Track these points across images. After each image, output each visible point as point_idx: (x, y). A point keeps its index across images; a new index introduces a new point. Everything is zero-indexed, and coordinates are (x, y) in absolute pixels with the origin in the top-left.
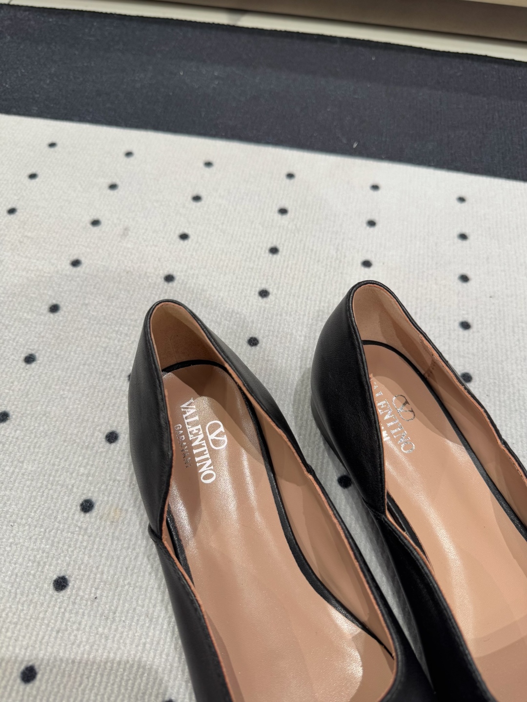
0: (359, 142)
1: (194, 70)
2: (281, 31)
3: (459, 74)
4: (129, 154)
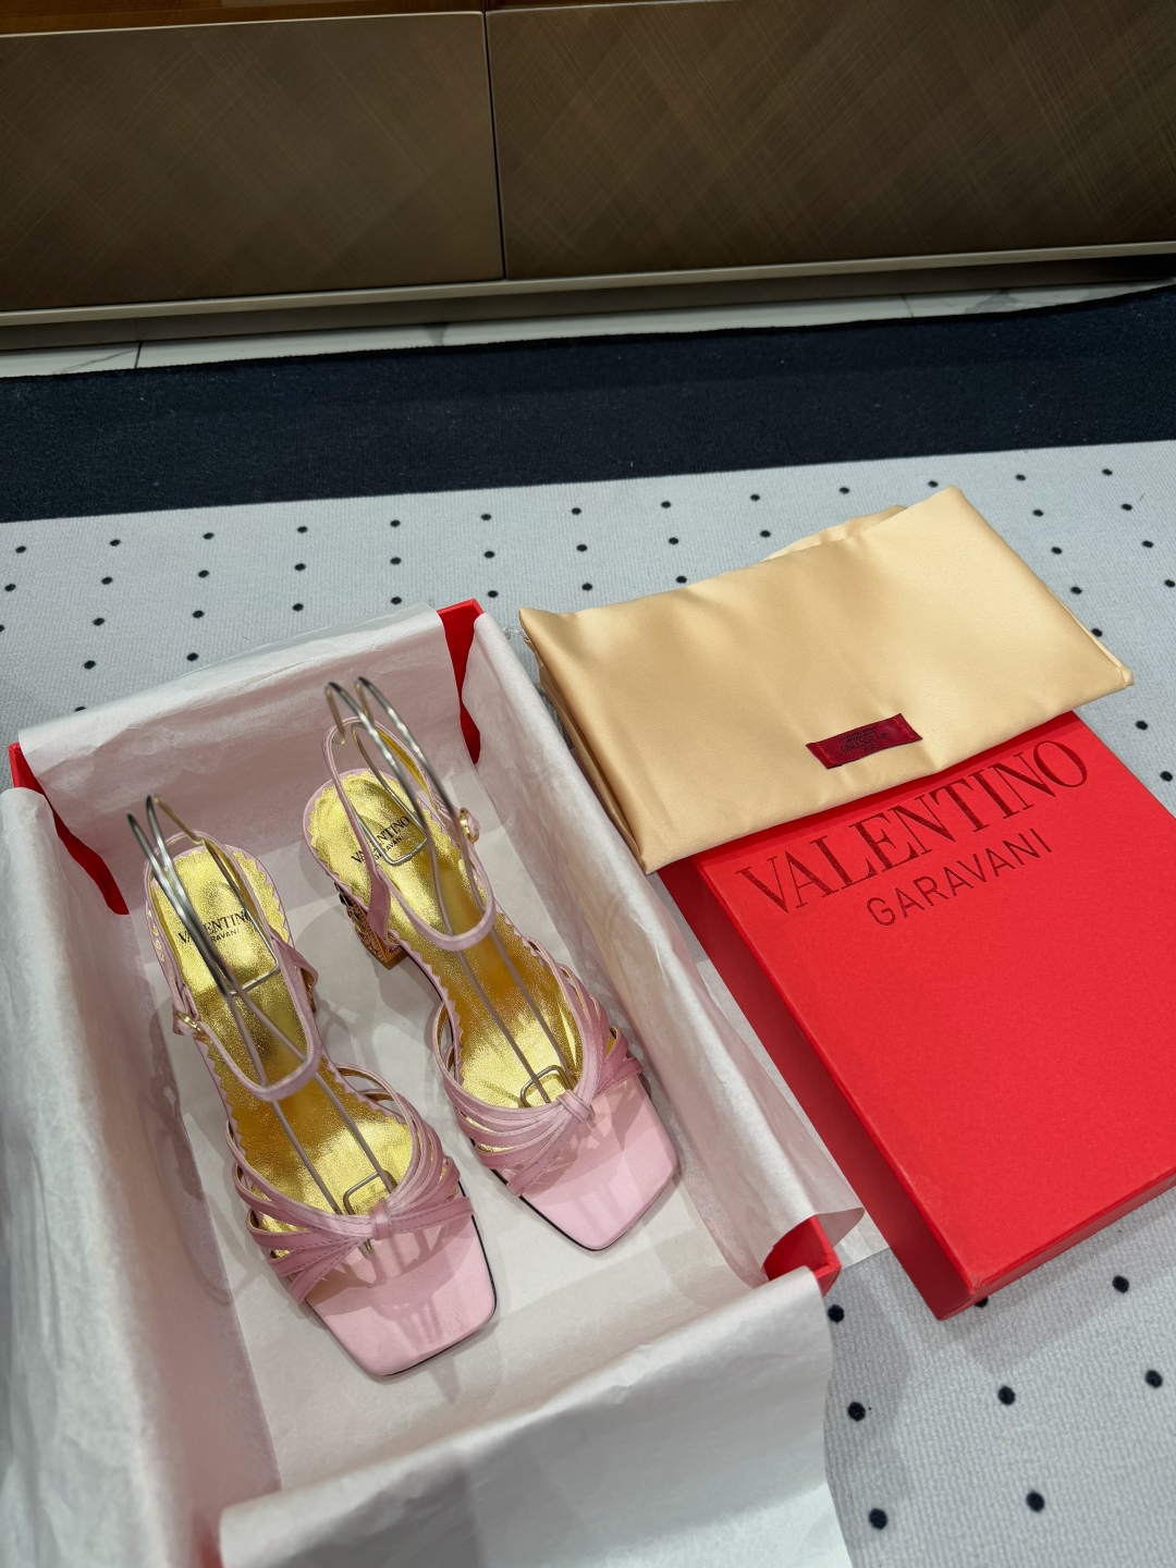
0: (633, 459)
1: (421, 411)
2: (501, 343)
3: (719, 357)
4: (395, 524)
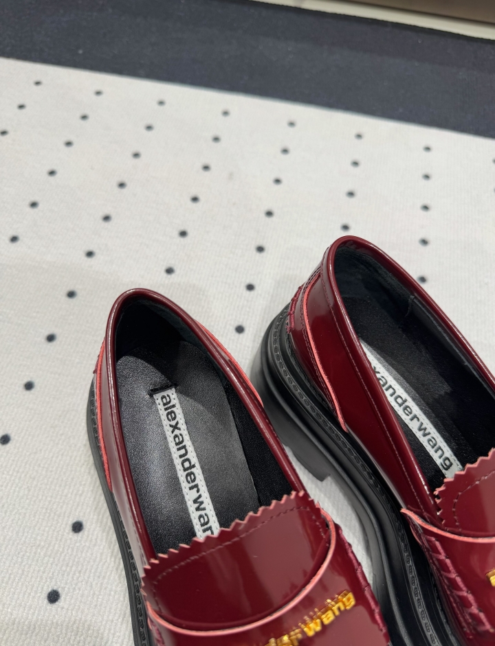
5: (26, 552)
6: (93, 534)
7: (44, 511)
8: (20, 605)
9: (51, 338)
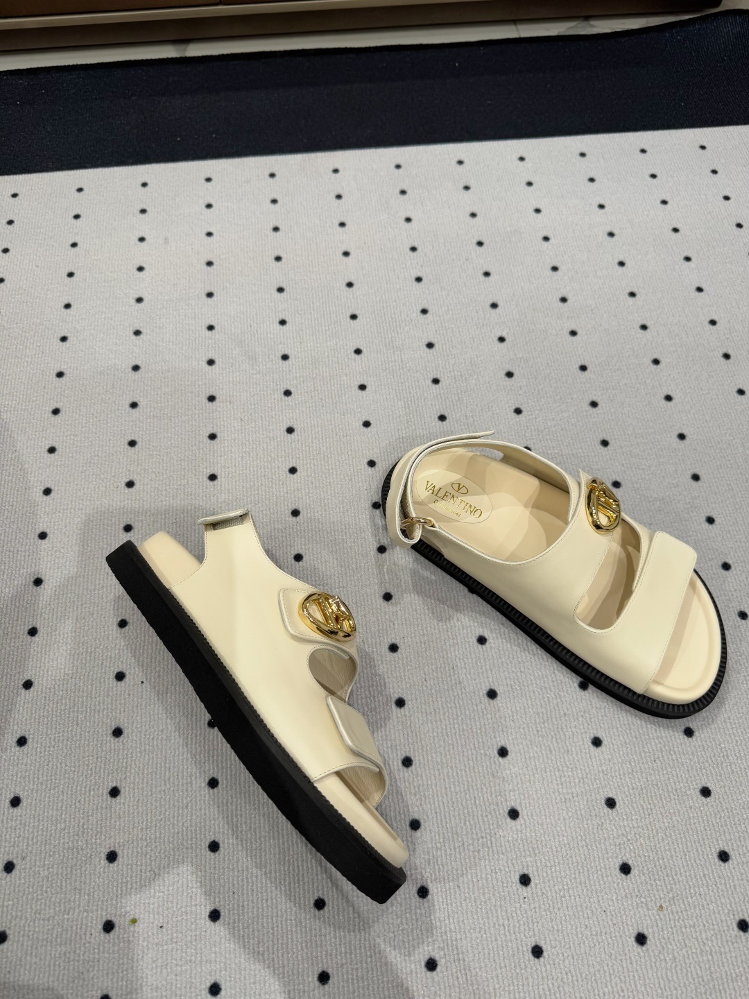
5: (94, 555)
6: (141, 529)
7: (98, 526)
8: (103, 587)
9: (56, 412)
